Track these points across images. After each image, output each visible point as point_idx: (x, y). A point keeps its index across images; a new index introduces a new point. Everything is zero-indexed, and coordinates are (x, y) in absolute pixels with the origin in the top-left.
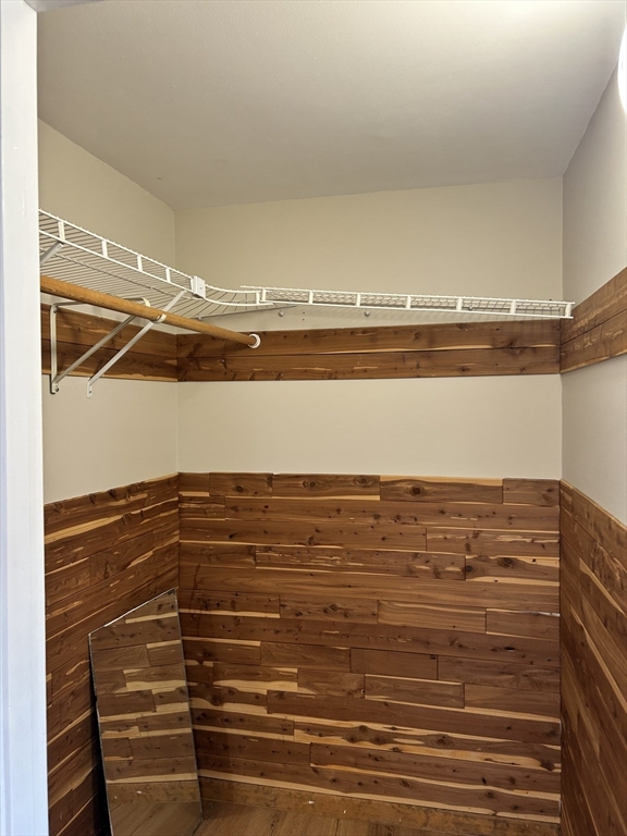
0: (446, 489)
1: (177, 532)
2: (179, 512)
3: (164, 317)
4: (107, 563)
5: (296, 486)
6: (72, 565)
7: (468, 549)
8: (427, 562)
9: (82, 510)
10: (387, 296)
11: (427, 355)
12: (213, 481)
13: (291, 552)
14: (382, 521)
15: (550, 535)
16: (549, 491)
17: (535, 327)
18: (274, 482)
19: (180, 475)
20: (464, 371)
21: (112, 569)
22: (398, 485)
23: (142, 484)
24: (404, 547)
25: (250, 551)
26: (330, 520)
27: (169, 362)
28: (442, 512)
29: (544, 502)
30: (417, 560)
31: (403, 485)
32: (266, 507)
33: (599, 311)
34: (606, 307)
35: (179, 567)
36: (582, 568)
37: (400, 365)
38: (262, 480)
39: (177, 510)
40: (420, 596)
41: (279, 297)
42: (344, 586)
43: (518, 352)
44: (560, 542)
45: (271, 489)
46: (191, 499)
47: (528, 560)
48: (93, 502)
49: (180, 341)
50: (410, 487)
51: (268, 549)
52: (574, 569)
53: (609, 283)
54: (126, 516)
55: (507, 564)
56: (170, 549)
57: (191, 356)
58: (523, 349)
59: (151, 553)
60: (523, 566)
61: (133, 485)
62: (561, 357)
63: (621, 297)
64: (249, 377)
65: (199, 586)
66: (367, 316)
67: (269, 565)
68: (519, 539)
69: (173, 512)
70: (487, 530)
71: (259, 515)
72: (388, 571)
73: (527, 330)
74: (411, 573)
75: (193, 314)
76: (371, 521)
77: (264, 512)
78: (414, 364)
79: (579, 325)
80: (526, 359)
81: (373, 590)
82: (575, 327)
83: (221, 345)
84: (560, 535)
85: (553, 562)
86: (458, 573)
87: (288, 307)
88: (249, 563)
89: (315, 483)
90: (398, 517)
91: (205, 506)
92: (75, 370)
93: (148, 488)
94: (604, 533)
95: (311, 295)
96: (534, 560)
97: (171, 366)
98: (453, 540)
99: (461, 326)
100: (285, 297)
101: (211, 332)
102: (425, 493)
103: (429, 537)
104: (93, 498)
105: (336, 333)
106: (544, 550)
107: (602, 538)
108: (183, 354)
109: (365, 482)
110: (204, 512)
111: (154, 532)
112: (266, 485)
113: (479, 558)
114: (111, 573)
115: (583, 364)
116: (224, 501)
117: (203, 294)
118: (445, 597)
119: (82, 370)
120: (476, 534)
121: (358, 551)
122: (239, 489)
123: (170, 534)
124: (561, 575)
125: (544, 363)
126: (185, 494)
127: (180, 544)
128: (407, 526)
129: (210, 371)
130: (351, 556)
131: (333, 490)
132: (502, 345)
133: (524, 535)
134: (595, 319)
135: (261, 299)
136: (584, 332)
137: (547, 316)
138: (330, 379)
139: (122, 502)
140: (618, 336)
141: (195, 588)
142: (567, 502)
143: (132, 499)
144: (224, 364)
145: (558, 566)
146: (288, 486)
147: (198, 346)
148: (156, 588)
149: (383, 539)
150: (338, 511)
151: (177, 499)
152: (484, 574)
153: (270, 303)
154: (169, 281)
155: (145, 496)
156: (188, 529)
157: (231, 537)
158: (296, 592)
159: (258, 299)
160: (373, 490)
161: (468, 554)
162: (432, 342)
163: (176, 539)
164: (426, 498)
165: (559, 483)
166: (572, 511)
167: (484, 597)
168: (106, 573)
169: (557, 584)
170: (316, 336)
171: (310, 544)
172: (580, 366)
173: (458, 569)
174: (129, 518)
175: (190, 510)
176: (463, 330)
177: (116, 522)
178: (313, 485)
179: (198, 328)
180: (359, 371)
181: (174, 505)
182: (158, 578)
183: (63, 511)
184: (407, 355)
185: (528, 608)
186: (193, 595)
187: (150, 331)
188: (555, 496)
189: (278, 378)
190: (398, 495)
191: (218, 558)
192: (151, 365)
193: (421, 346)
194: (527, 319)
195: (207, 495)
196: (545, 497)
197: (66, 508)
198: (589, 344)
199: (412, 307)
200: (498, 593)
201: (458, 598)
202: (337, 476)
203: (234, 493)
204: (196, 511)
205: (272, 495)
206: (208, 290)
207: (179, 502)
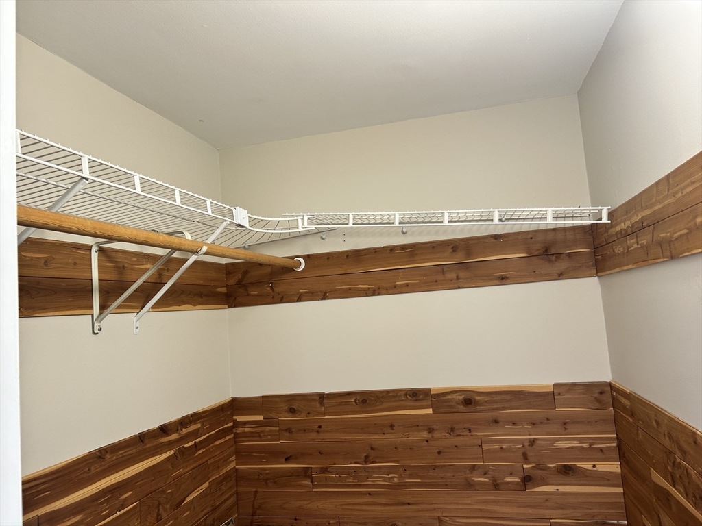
0: (498, 398)
1: (234, 458)
2: (235, 437)
3: (205, 249)
4: (159, 504)
5: (347, 404)
6: (119, 513)
7: (525, 457)
8: (485, 474)
9: (131, 451)
10: (423, 213)
11: (465, 266)
12: (265, 404)
13: (348, 472)
14: (436, 435)
15: (608, 438)
16: (601, 393)
17: (568, 233)
18: (326, 401)
19: (234, 400)
20: (503, 280)
21: (165, 510)
22: (449, 397)
23: (195, 414)
24: (461, 459)
25: (306, 473)
26: (384, 437)
27: (219, 290)
28: (496, 421)
29: (596, 405)
30: (475, 472)
31: (454, 396)
32: (320, 427)
33: (647, 212)
34: (657, 208)
35: (237, 494)
36: (654, 478)
37: (440, 277)
38: (314, 400)
39: (232, 436)
40: (481, 510)
41: (320, 222)
42: (403, 504)
43: (553, 258)
44: (619, 446)
45: (323, 409)
46: (245, 423)
47: (587, 466)
48: (142, 441)
49: (229, 269)
50: (461, 397)
51: (324, 470)
52: (645, 479)
53: (657, 183)
54: (179, 450)
55: (567, 471)
56: (227, 477)
57: (239, 283)
58: (558, 255)
59: (207, 484)
60: (583, 472)
61: (185, 417)
62: (596, 260)
63: (680, 195)
64: (296, 299)
65: (258, 511)
66: (404, 233)
67: (327, 486)
68: (576, 444)
69: (228, 438)
70: (542, 437)
71: (314, 436)
72: (446, 486)
73: (560, 236)
74: (470, 486)
75: (239, 244)
76: (425, 435)
77: (318, 432)
78: (453, 275)
79: (618, 228)
80: (561, 265)
81: (433, 506)
82: (613, 231)
83: (269, 270)
84: (617, 438)
85: (614, 467)
86: (517, 483)
87: (328, 230)
88: (306, 486)
89: (366, 399)
90: (452, 430)
91: (259, 430)
92: (119, 307)
93: (201, 418)
94: (685, 446)
95: (351, 217)
96: (594, 466)
97: (221, 294)
98: (509, 450)
99: (496, 237)
100: (326, 222)
101: (255, 259)
102: (477, 403)
103: (485, 448)
104: (142, 438)
105: (376, 251)
106: (602, 454)
107: (684, 452)
108: (232, 282)
109: (417, 396)
110: (258, 436)
111: (209, 462)
112: (318, 405)
113: (538, 467)
114: (164, 515)
115: (630, 267)
116: (278, 423)
117: (246, 223)
118: (508, 510)
119: (124, 307)
120: (532, 442)
121: (414, 467)
122: (292, 411)
123: (226, 461)
124: (624, 480)
125: (580, 267)
126: (239, 418)
127: (236, 470)
128: (462, 438)
129: (257, 295)
130: (408, 472)
131: (385, 405)
132: (537, 253)
133: (581, 440)
134: (642, 221)
135: (303, 225)
136: (625, 234)
137: (578, 222)
138: (374, 295)
139: (174, 436)
140: (681, 236)
141: (254, 514)
142: (624, 406)
143: (185, 431)
144: (272, 288)
145: (619, 470)
146: (340, 404)
147: (246, 272)
148: (214, 521)
149: (439, 453)
150: (392, 426)
151: (231, 424)
152: (544, 483)
153: (312, 228)
154: (210, 212)
155: (198, 426)
156: (244, 454)
157: (286, 459)
158: (356, 513)
159: (300, 225)
160: (424, 403)
161: (526, 463)
162: (469, 253)
163: (232, 465)
164: (478, 408)
165: (610, 385)
166: (632, 415)
167: (548, 508)
168: (158, 515)
169: (621, 490)
170: (357, 256)
171: (366, 462)
172: (625, 268)
173: (517, 480)
174: (182, 452)
175: (245, 435)
176: (498, 241)
177: (168, 459)
178: (364, 402)
179: (242, 256)
180: (401, 286)
181: (229, 430)
182: (215, 509)
183: (108, 456)
184: (446, 268)
185: (593, 517)
186: (252, 522)
187: (196, 262)
188: (607, 398)
189: (324, 297)
190: (451, 407)
191: (275, 482)
192: (200, 295)
193: (459, 258)
194: (558, 226)
195: (260, 418)
196: (597, 400)
197: (112, 453)
198: (635, 246)
199: (449, 222)
200: (562, 503)
201: (521, 510)
202: (388, 392)
203: (287, 415)
204: (251, 435)
205: (324, 414)
206: (251, 220)
207: (233, 427)
